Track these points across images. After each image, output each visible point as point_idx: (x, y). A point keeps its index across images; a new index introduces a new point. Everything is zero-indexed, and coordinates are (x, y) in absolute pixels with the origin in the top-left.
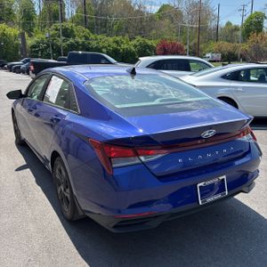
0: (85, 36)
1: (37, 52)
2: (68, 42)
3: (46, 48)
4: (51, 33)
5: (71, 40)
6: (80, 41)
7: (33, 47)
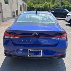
0: (68, 4)
1: (53, 9)
2: (62, 6)
3: (56, 8)
4: (58, 4)
5: (63, 6)
6: (66, 6)
7: (53, 8)
